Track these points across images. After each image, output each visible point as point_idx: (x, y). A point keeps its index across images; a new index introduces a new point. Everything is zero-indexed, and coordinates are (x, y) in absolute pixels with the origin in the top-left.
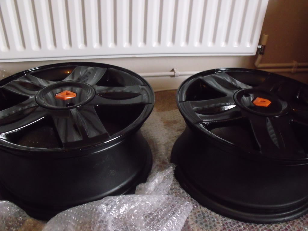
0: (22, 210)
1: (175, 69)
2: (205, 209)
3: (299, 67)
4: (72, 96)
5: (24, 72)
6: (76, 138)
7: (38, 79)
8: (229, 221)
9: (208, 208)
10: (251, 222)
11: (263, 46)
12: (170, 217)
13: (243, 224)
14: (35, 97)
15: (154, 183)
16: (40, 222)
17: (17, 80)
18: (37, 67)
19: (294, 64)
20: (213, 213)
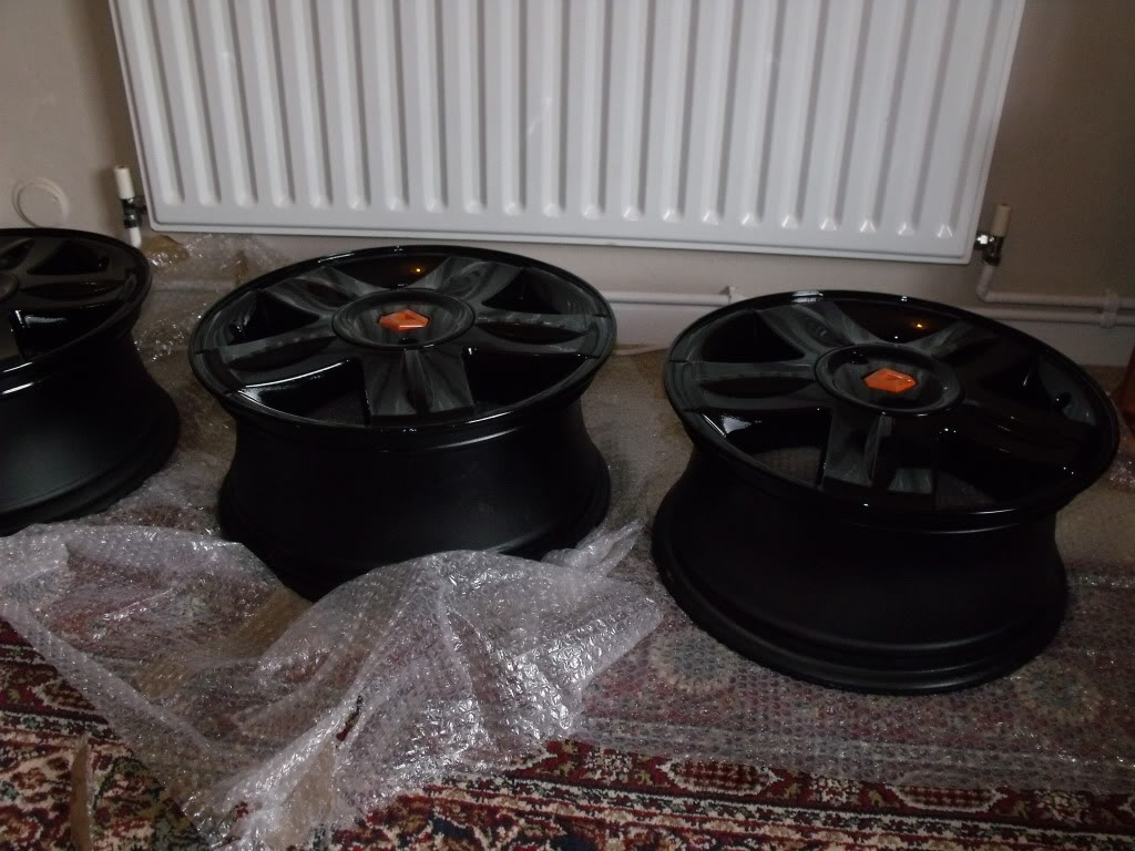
0: (269, 570)
1: (732, 289)
2: (705, 635)
3: (1122, 310)
4: (418, 324)
5: (319, 259)
6: (401, 408)
7: (357, 282)
8: (758, 669)
9: (712, 633)
10: (809, 680)
11: (995, 238)
12: (591, 618)
13: (787, 681)
14: (333, 318)
15: (583, 553)
16: (304, 601)
17: (302, 278)
18: (347, 249)
19: (1109, 300)
20: (721, 647)
